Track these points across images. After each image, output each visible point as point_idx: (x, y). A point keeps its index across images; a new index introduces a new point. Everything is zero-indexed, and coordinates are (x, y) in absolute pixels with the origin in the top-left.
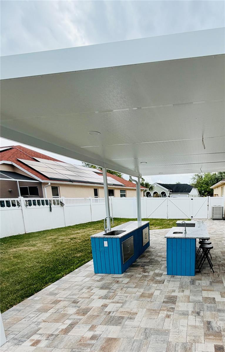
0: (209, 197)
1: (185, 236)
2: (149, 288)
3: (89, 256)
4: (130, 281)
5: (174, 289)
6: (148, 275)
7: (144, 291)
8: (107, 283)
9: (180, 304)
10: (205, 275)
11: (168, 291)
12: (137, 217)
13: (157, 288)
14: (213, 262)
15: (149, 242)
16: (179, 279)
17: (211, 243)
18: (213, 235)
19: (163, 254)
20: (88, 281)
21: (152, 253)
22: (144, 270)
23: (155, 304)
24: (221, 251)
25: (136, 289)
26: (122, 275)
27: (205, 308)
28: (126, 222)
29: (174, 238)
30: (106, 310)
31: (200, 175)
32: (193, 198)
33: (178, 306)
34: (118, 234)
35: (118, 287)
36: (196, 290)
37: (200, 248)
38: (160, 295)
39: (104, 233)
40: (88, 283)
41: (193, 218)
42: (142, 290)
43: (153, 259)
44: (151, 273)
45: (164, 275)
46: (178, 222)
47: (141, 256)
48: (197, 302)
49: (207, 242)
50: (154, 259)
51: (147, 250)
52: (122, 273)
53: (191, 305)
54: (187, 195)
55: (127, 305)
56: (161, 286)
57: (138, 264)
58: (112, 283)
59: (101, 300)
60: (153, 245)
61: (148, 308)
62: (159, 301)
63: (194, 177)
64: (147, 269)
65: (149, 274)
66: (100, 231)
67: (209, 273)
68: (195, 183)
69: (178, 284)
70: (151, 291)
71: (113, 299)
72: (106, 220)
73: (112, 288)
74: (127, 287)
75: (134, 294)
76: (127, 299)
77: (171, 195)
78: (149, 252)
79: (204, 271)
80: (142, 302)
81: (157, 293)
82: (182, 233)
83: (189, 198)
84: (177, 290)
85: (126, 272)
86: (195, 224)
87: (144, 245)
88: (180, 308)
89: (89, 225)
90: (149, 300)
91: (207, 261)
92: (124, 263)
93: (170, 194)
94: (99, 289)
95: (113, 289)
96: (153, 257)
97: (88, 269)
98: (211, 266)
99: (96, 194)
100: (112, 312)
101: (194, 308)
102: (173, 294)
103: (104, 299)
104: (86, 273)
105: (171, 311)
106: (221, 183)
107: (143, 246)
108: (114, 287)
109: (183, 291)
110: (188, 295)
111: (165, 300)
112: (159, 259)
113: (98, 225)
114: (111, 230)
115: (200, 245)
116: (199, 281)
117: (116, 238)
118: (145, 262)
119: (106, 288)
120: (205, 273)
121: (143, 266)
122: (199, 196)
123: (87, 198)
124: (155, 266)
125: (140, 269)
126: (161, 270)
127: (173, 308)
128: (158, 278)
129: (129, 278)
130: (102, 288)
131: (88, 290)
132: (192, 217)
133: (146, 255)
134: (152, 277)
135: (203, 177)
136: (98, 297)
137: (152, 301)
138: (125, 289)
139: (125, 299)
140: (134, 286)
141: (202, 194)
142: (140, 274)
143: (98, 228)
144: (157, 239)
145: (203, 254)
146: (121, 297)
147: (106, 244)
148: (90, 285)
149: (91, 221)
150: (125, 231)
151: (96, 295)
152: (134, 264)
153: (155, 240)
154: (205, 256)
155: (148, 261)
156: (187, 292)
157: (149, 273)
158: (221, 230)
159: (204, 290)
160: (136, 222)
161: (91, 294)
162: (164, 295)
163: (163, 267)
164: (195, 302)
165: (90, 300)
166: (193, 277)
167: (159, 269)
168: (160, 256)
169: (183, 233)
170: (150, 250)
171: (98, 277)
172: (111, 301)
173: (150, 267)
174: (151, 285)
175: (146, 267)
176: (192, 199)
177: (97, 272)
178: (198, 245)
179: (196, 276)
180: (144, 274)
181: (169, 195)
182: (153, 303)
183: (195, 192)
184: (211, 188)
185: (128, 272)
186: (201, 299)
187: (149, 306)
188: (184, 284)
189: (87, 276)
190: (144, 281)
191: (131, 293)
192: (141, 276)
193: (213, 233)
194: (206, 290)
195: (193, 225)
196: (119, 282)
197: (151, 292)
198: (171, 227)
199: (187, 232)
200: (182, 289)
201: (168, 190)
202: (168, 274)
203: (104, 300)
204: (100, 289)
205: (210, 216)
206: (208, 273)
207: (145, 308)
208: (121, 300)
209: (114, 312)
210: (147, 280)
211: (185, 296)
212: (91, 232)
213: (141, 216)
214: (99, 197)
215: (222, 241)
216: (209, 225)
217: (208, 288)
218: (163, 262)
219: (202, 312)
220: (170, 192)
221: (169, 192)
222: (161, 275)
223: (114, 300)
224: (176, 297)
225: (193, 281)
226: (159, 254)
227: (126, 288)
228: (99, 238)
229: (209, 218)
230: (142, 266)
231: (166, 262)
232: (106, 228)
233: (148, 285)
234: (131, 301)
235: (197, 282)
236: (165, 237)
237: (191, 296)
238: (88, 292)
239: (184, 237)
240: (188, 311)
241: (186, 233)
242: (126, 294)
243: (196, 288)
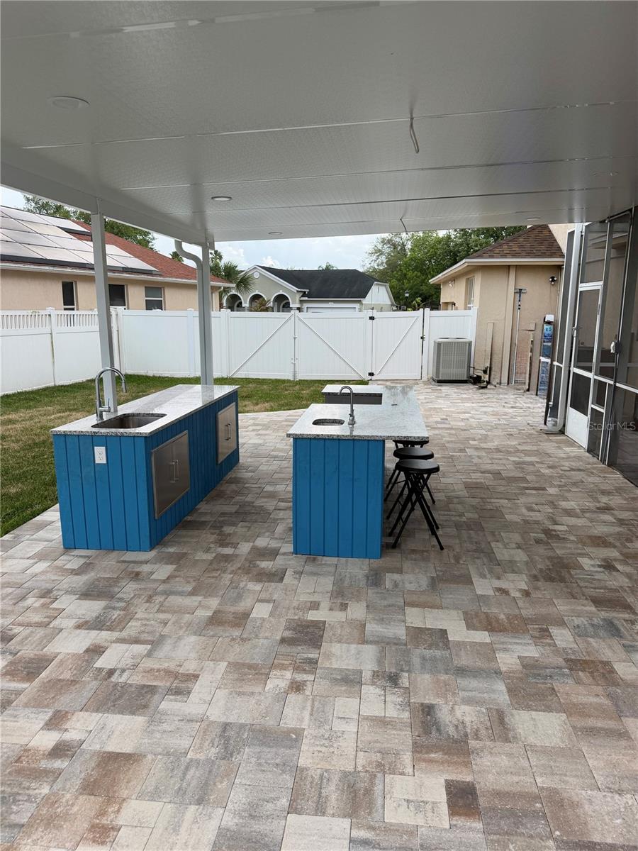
0: (427, 310)
1: (352, 431)
2: (235, 595)
3: (46, 493)
4: (176, 573)
5: (316, 598)
6: (232, 555)
7: (219, 605)
8: (104, 578)
9: (336, 648)
10: (414, 556)
11: (295, 604)
12: (198, 374)
13: (263, 596)
14: (438, 516)
15: (237, 450)
16: (332, 569)
17: (431, 456)
18: (437, 432)
19: (280, 488)
20: (43, 573)
21: (247, 485)
22: (220, 537)
23: (255, 647)
24: (464, 483)
25: (194, 598)
26: (153, 554)
27: (416, 661)
28: (165, 387)
29: (315, 438)
30: (98, 664)
31: (397, 240)
32: (375, 313)
33: (328, 656)
34: (140, 426)
35: (137, 593)
36: (386, 603)
37: (397, 471)
38: (272, 619)
39: (93, 419)
40: (43, 577)
41: (374, 378)
42: (214, 603)
43: (250, 504)
44: (245, 548)
45: (284, 554)
46: (329, 389)
47: (213, 493)
48: (388, 643)
49: (419, 451)
50: (253, 503)
51: (231, 475)
52: (152, 548)
53: (370, 651)
54: (357, 306)
55: (166, 648)
56: (275, 590)
57: (203, 519)
58: (117, 580)
59: (83, 632)
60: (249, 460)
61: (231, 660)
62: (267, 638)
63: (380, 247)
64: (230, 535)
65: (238, 552)
66: (79, 415)
67: (427, 551)
68: (381, 268)
69: (327, 583)
70: (242, 604)
71: (121, 631)
72: (101, 380)
73: (120, 595)
74: (168, 593)
75: (189, 613)
76: (166, 631)
77: (305, 306)
78: (236, 481)
79: (410, 544)
80: (214, 639)
81: (261, 611)
82: (340, 422)
83: (361, 314)
84: (325, 604)
85: (165, 545)
86: (380, 395)
87: (221, 458)
88: (334, 660)
89: (47, 396)
90: (236, 633)
91: (418, 512)
92: (156, 518)
93: (301, 302)
94: (77, 596)
95: (121, 599)
96: (249, 499)
97: (41, 534)
98: (433, 527)
99: (69, 299)
100: (118, 672)
101: (380, 661)
102: (313, 616)
103: (94, 629)
104: (38, 547)
105: (305, 670)
106: (467, 264)
107: (219, 462)
108: (125, 593)
109: (344, 607)
110: (358, 618)
111: (288, 634)
112: (270, 505)
113: (75, 398)
114: (116, 411)
115: (398, 460)
116: (396, 576)
117: (134, 437)
118: (223, 514)
119: (98, 596)
120: (414, 551)
121: (218, 526)
122: (395, 308)
123: (42, 312)
124: (255, 525)
125: (209, 536)
126: (276, 539)
127: (313, 662)
128: (265, 564)
129: (171, 564)
130: (87, 594)
131: (43, 600)
132: (371, 374)
133: (228, 492)
134: (246, 559)
135: (409, 246)
136: (72, 623)
137: (245, 636)
138: (159, 599)
139: (159, 629)
140: (190, 589)
141: (402, 302)
142: (208, 550)
143: (74, 405)
144: (261, 442)
145: (406, 489)
146: (146, 625)
147: (100, 455)
148: (49, 586)
149: (52, 384)
150: (163, 415)
151: (68, 617)
152: (189, 518)
153: (256, 446)
154: (414, 497)
155: (234, 509)
156: (357, 611)
157: (235, 548)
158: (462, 416)
159: (412, 605)
160: (198, 387)
161: (50, 613)
162: (283, 620)
163: (280, 529)
164: (384, 643)
165: (48, 631)
166: (377, 563)
167: (267, 534)
168: (272, 495)
169: (346, 424)
170: (240, 475)
171: (73, 561)
172: (116, 635)
173: (240, 529)
174: (242, 585)
175: (228, 530)
176: (372, 318)
177: (71, 542)
178: (391, 462)
179: (383, 559)
180: (220, 549)
181: (298, 306)
182: (248, 645)
183: (379, 295)
184: (432, 281)
185: (172, 546)
186: (401, 632)
187: (237, 653)
188: (346, 583)
189: (41, 557)
190: (219, 572)
191: (180, 611)
192: (209, 557)
193: (439, 426)
194: (417, 606)
195: (376, 399)
196: (140, 577)
197: (243, 606)
198: (307, 406)
199: (356, 419)
200: (339, 601)
201: (295, 289)
202: (296, 552)
203: (94, 633)
204: (79, 599)
205: (429, 371)
206: (423, 551)
207: (222, 659)
208: (146, 635)
209: (123, 671)
210: (229, 572)
211: (351, 622)
212: (53, 417)
213: (212, 371)
214: (78, 310)
215: (467, 450)
216: (425, 398)
217: (423, 598)
218: (281, 514)
219: (407, 675)
220: (302, 296)
221: (298, 296)
222: (273, 553)
223: (124, 634)
224: (320, 626)
225: (377, 574)
226: (269, 488)
227: (162, 594)
228: (80, 436)
229: (425, 378)
230: (214, 527)
231: (290, 514)
232: (100, 406)
233: (234, 585)
234: (180, 638)
235: (389, 578)
236: (289, 435)
237: (370, 623)
238: (43, 605)
239: (349, 434)
240: (361, 672)
241: (352, 422)
242: (162, 616)
243: (385, 599)
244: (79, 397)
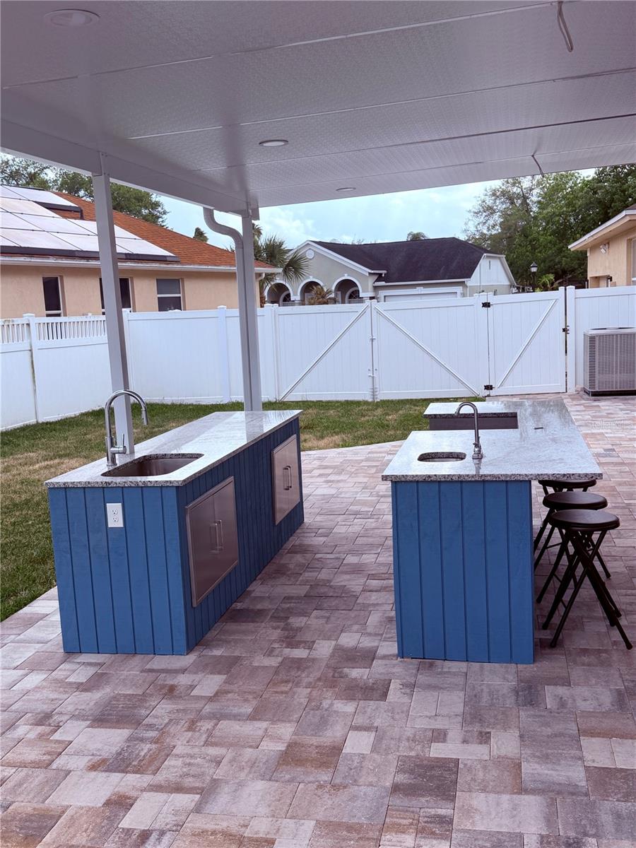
1: (478, 468)
2: (316, 720)
3: (34, 574)
4: (227, 687)
5: (439, 724)
6: (307, 660)
7: (295, 734)
8: (125, 696)
9: (479, 800)
10: (585, 659)
11: (409, 733)
12: (240, 397)
13: (359, 720)
14: (619, 597)
15: (301, 504)
16: (461, 680)
19: (368, 558)
20: (37, 689)
21: (318, 556)
22: (287, 633)
23: (354, 798)
25: (258, 724)
26: (190, 659)
27: (606, 819)
28: (190, 419)
29: (424, 481)
30: (126, 823)
33: (469, 812)
34: (166, 472)
35: (173, 716)
36: (549, 731)
37: (549, 526)
38: (376, 756)
39: (102, 465)
40: (38, 696)
41: (493, 393)
42: (286, 731)
43: (326, 583)
44: (324, 649)
45: (384, 657)
47: (270, 568)
48: (559, 793)
50: (329, 581)
51: (294, 541)
52: (190, 649)
53: (532, 806)
55: (222, 801)
56: (376, 712)
57: (259, 607)
58: (143, 698)
59: (101, 776)
60: (319, 518)
61: (320, 817)
62: (371, 785)
64: (300, 629)
65: (314, 654)
66: (73, 462)
67: (606, 651)
69: (455, 702)
70: (329, 733)
71: (154, 773)
73: (148, 721)
74: (218, 717)
75: (251, 747)
76: (220, 773)
78: (303, 549)
79: (577, 641)
80: (291, 787)
81: (358, 744)
82: (459, 457)
84: (455, 733)
85: (208, 645)
86: (515, 416)
87: (279, 517)
88: (477, 817)
89: (27, 438)
90: (324, 776)
91: (587, 590)
92: (195, 605)
94: (89, 722)
95: (150, 727)
96: (323, 575)
97: (31, 633)
98: (613, 616)
99: (53, 301)
100: (154, 836)
101: (550, 820)
102: (437, 751)
103: (115, 772)
104: (28, 653)
105: (433, 833)
107: (277, 523)
108: (156, 717)
109: (484, 738)
110: (510, 755)
111: (402, 778)
112: (355, 584)
113: (66, 439)
114: (132, 452)
116: (561, 690)
117: (162, 487)
118: (288, 599)
119: (118, 722)
120: (585, 652)
121: (281, 617)
124: (337, 614)
125: (270, 631)
126: (369, 634)
127: (446, 822)
128: (356, 673)
129: (219, 673)
130: (102, 719)
131: (40, 729)
132: (489, 388)
133: (291, 566)
134: (327, 666)
136: (83, 762)
137: (338, 781)
138: (206, 725)
139: (211, 772)
140: (250, 710)
141: (527, 280)
142: (270, 652)
143: (65, 448)
144: (333, 491)
146: (189, 764)
147: (115, 515)
148: (46, 708)
149: (33, 421)
150: (198, 456)
151: (77, 753)
152: (239, 606)
153: (326, 498)
154: (580, 570)
155: (303, 590)
156: (505, 743)
157: (310, 648)
159: (592, 733)
160: (239, 416)
161: (52, 747)
162: (392, 757)
163: (374, 619)
164: (552, 792)
165: (50, 774)
166: (529, 670)
167: (356, 627)
168: (357, 570)
169: (469, 458)
170: (307, 541)
171: (79, 670)
172: (147, 779)
173: (314, 620)
174: (325, 704)
175: (297, 622)
177: (74, 644)
178: (540, 513)
179: (537, 664)
180: (287, 651)
182: (344, 795)
183: (491, 271)
185: (217, 646)
186: (577, 775)
187: (326, 807)
188: (485, 699)
189: (33, 666)
190: (290, 685)
191: (236, 744)
192: (273, 662)
194: (599, 735)
195: (506, 421)
196: (176, 693)
197: (331, 734)
198: (404, 437)
199: (483, 451)
200: (477, 728)
202: (402, 654)
203: (116, 777)
204: (91, 726)
205: (578, 379)
206: (599, 651)
207: (307, 816)
208: (191, 779)
209: (162, 833)
210: (304, 684)
211: (499, 761)
212: (37, 466)
213: (259, 394)
217: (607, 724)
218: (374, 598)
219: (594, 841)
220: (377, 281)
221: (370, 281)
222: (368, 657)
223: (160, 778)
224: (450, 767)
225: (530, 688)
226: (351, 559)
227: (210, 718)
228: (86, 490)
230: (275, 618)
231: (390, 598)
232: (112, 446)
233: (313, 705)
234: (241, 785)
235: (551, 694)
236: (385, 478)
237: (528, 762)
238: (41, 737)
239: (474, 473)
240: (521, 836)
241: (479, 456)
242: (213, 751)
243: (547, 725)
244: (72, 438)
